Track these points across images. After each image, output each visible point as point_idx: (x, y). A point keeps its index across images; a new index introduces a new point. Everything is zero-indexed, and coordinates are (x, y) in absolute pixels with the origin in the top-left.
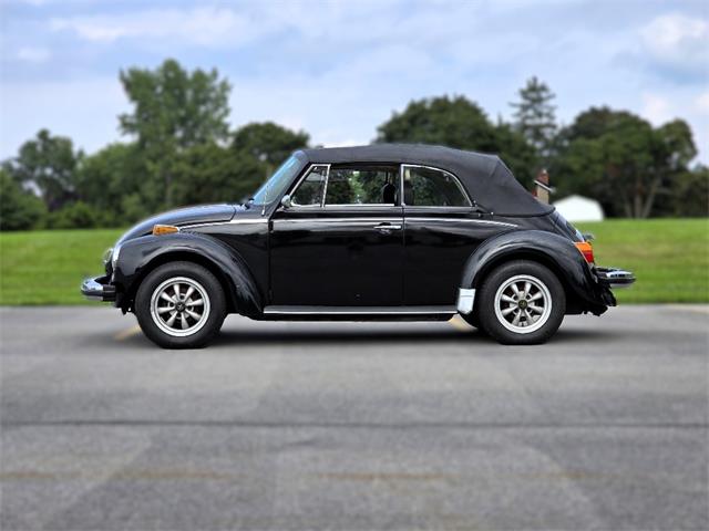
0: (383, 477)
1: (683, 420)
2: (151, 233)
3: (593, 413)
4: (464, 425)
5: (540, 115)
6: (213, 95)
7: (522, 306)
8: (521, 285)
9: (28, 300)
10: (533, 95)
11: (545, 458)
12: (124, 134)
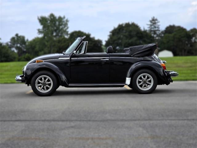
0: (92, 139)
1: (189, 118)
2: (35, 62)
3: (163, 116)
4: (122, 120)
5: (155, 27)
6: (64, 23)
7: (145, 82)
8: (144, 76)
9: (6, 82)
10: (153, 22)
11: (145, 131)
12: (39, 34)
